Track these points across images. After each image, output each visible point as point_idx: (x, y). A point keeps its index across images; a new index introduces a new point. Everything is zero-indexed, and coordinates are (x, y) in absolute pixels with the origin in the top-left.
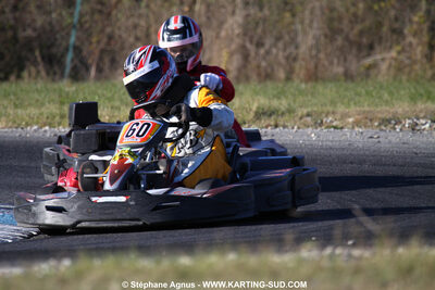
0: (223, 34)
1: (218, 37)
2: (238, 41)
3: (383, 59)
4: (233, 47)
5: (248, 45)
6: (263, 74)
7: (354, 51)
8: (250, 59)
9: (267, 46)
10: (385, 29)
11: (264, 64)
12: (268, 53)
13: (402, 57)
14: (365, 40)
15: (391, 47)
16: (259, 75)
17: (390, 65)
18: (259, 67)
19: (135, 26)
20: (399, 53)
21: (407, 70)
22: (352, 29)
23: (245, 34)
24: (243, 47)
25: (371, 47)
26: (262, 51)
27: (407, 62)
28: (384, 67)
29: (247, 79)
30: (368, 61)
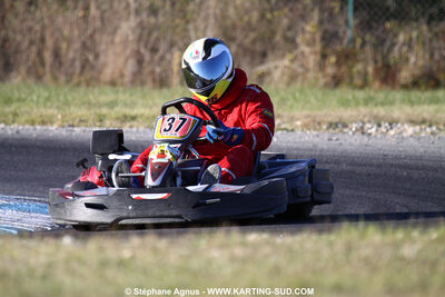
0: (117, 39)
1: (112, 42)
2: (132, 47)
3: (276, 67)
4: (128, 51)
5: (143, 50)
6: (158, 79)
7: (248, 59)
8: (145, 65)
9: (161, 52)
10: (278, 38)
11: (158, 70)
12: (162, 58)
13: (295, 66)
14: (258, 47)
15: (283, 56)
16: (154, 81)
17: (283, 74)
18: (153, 72)
19: (30, 29)
20: (292, 61)
21: (300, 78)
22: (246, 37)
23: (139, 39)
24: (138, 53)
25: (264, 55)
26: (157, 57)
27: (300, 70)
28: (277, 74)
29: (143, 83)
30: (261, 69)
